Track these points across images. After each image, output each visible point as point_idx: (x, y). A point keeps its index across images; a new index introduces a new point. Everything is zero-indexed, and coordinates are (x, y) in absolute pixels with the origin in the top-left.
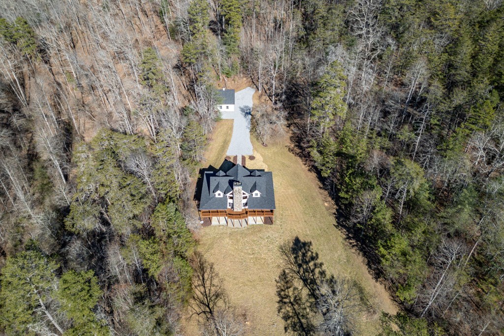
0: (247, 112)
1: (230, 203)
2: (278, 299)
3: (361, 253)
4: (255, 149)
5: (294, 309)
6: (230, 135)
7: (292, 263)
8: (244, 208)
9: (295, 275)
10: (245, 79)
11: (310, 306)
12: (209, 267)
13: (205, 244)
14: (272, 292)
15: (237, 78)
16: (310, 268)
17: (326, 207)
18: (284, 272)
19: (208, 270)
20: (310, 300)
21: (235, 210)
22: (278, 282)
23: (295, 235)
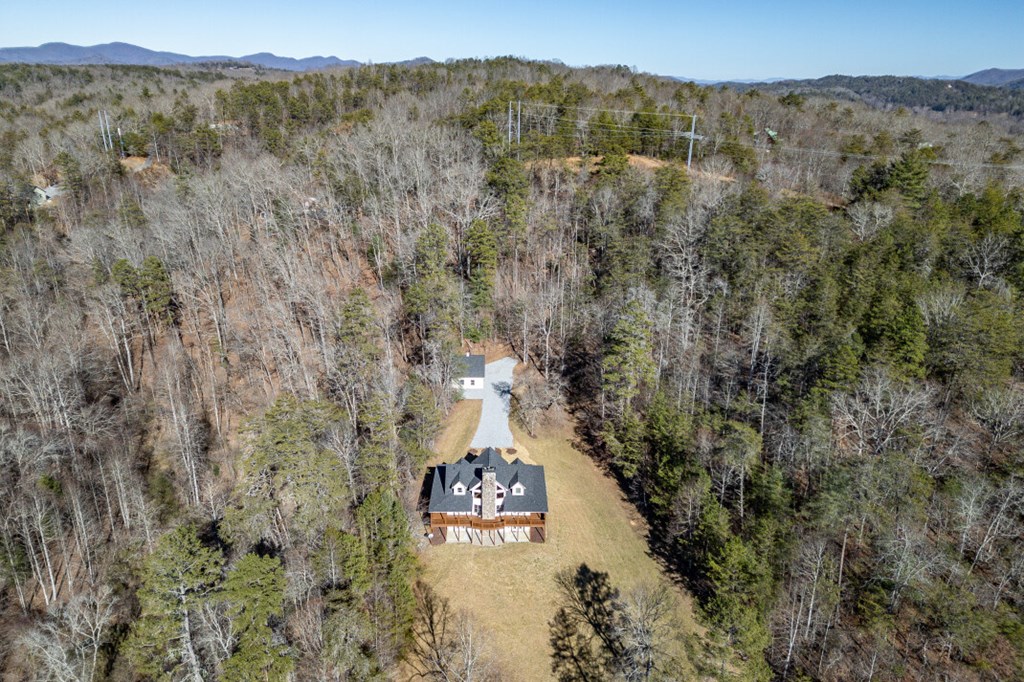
0: (503, 390)
1: (476, 506)
2: (553, 651)
3: (689, 593)
4: (517, 439)
5: (579, 667)
6: (477, 420)
7: (575, 599)
8: (497, 515)
9: (580, 617)
10: (501, 346)
11: (605, 664)
12: (441, 604)
13: (434, 572)
14: (542, 641)
15: (488, 344)
16: (605, 610)
17: (633, 527)
18: (563, 611)
19: (440, 609)
20: (605, 655)
21: (485, 517)
22: (552, 626)
23: (581, 562)
